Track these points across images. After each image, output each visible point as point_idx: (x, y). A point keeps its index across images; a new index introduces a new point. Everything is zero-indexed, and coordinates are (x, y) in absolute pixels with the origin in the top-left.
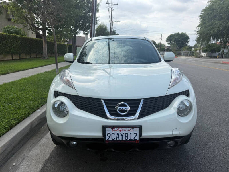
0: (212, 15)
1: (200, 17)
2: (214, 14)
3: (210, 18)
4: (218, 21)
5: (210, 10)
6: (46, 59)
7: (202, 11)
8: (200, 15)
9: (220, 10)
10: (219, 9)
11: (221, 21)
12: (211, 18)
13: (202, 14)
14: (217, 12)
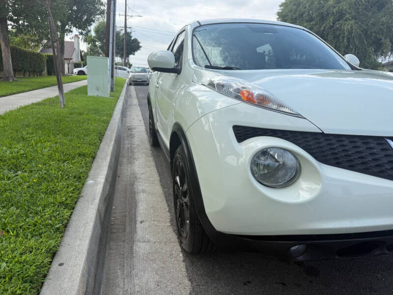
0: (297, 13)
1: (278, 15)
2: (299, 11)
3: (294, 17)
4: (308, 24)
5: (294, 5)
6: (11, 81)
7: (280, 6)
8: (278, 13)
9: (310, 6)
10: (308, 3)
11: (311, 23)
12: (296, 18)
13: (280, 11)
14: (305, 7)
